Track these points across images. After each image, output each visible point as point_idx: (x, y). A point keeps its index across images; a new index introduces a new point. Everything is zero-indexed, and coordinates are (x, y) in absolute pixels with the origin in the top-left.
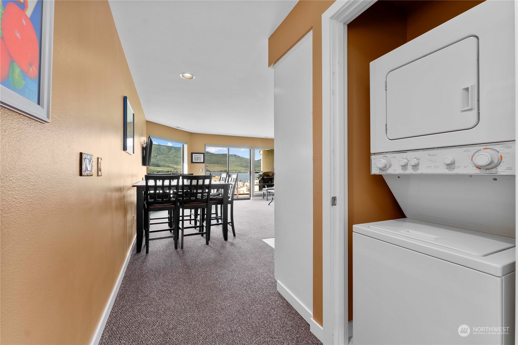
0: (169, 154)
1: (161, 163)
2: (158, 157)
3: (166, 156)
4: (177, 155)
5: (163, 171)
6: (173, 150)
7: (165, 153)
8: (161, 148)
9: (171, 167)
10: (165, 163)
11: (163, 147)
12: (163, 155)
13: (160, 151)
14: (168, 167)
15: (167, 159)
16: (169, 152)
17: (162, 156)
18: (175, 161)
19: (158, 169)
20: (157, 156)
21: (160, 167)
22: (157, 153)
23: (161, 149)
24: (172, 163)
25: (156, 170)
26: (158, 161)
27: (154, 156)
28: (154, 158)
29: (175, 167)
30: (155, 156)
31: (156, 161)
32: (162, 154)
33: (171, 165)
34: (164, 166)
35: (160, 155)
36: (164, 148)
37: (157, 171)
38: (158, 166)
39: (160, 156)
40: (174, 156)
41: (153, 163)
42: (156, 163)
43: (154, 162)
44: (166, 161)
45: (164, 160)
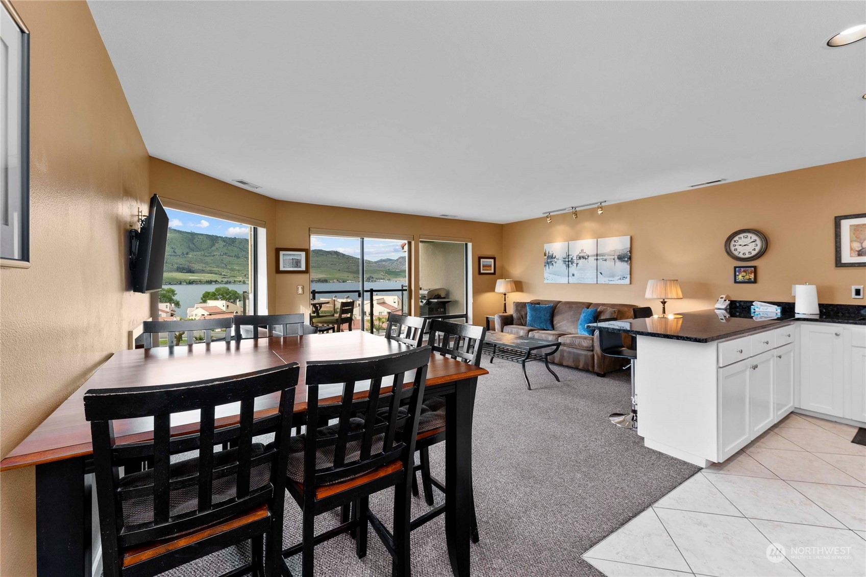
0: (213, 251)
1: (196, 266)
2: (190, 256)
3: (206, 254)
4: (227, 251)
5: (200, 281)
6: (221, 243)
7: (204, 247)
8: (197, 239)
9: (216, 274)
10: (204, 265)
11: (200, 237)
13: (194, 244)
14: (211, 272)
15: (208, 259)
16: (213, 245)
18: (225, 262)
19: (191, 278)
20: (187, 254)
21: (193, 273)
22: (189, 247)
23: (195, 241)
24: (218, 267)
25: (187, 279)
26: (190, 262)
27: (183, 253)
28: (182, 258)
29: (223, 274)
30: (185, 253)
31: (187, 263)
32: (199, 250)
33: (215, 269)
34: (203, 271)
35: (193, 250)
36: (202, 240)
37: (188, 281)
38: (190, 271)
39: (195, 253)
40: (222, 254)
41: (181, 266)
42: (186, 266)
43: (181, 264)
44: (206, 263)
45: (201, 261)
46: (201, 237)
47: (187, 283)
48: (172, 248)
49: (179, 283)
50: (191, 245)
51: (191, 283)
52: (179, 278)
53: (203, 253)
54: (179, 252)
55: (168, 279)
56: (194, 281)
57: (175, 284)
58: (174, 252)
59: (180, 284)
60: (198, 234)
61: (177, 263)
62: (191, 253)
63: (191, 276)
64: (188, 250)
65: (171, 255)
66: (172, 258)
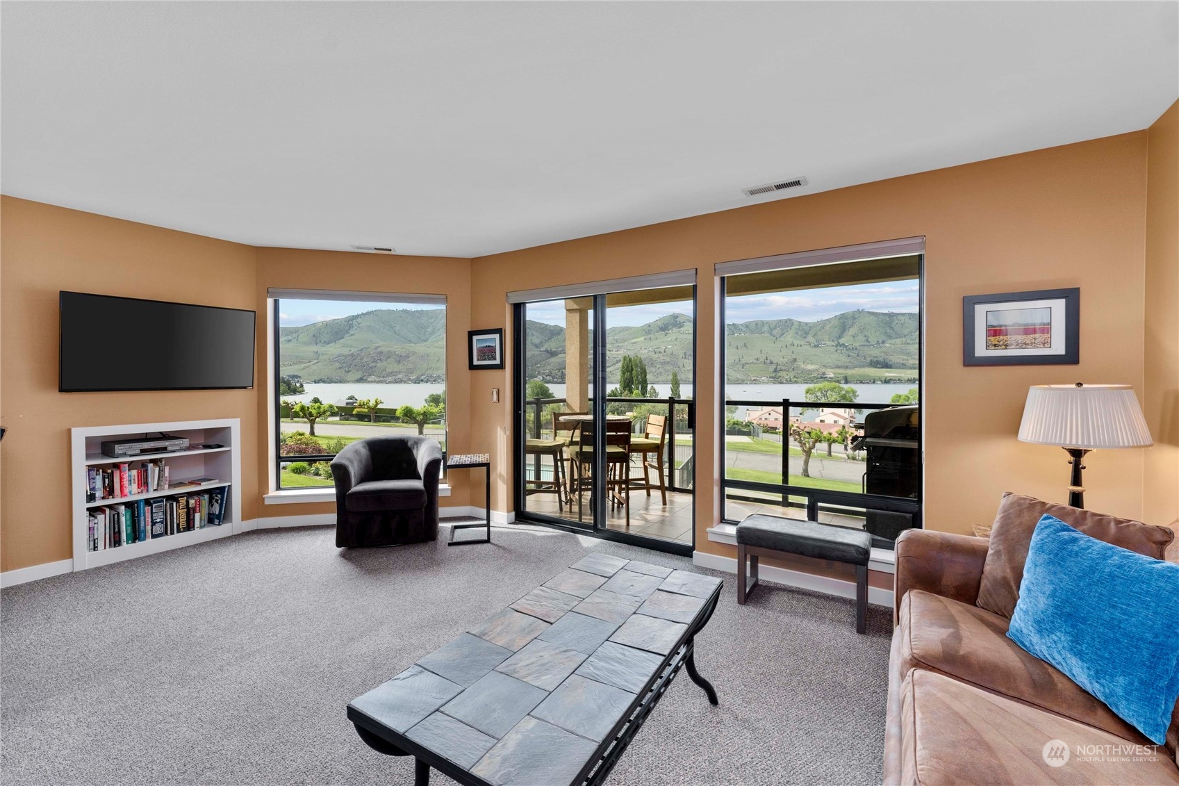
1: (895, 359)
2: (887, 345)
5: (899, 380)
8: (896, 321)
10: (905, 357)
12: (900, 337)
13: (892, 328)
17: (898, 341)
19: (887, 375)
20: (883, 342)
21: (890, 368)
22: (886, 333)
23: (894, 324)
26: (886, 353)
27: (878, 342)
28: (877, 348)
30: (880, 341)
31: (882, 354)
35: (890, 337)
36: (903, 321)
37: (883, 379)
38: (886, 366)
39: (893, 341)
41: (875, 359)
42: (881, 359)
45: (902, 352)
46: (902, 318)
47: (881, 381)
48: (865, 336)
49: (872, 381)
50: (888, 330)
51: (887, 381)
52: (872, 375)
53: (904, 339)
54: (873, 340)
55: (860, 376)
56: (891, 380)
57: (868, 383)
58: (868, 341)
59: (874, 382)
60: (898, 314)
61: (870, 356)
62: (889, 341)
63: (887, 372)
64: (885, 338)
65: (864, 346)
66: (865, 348)
